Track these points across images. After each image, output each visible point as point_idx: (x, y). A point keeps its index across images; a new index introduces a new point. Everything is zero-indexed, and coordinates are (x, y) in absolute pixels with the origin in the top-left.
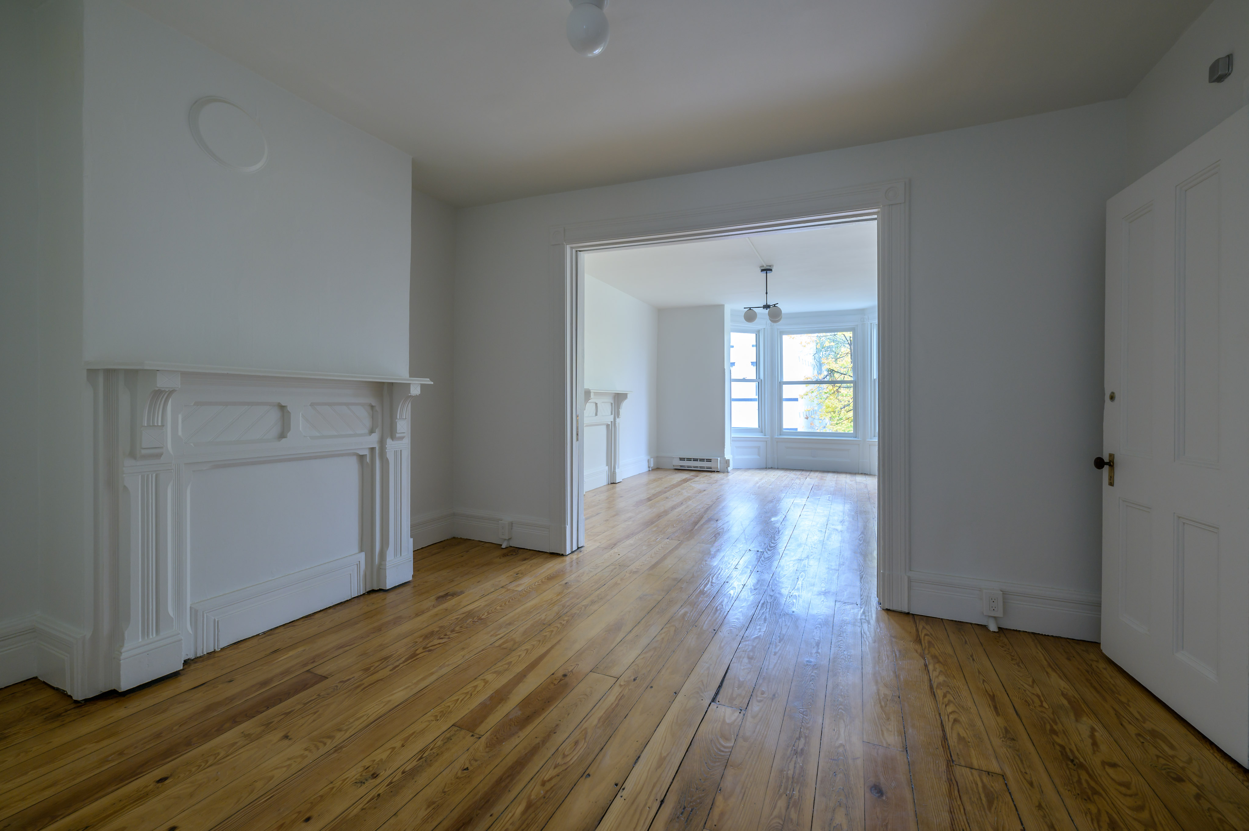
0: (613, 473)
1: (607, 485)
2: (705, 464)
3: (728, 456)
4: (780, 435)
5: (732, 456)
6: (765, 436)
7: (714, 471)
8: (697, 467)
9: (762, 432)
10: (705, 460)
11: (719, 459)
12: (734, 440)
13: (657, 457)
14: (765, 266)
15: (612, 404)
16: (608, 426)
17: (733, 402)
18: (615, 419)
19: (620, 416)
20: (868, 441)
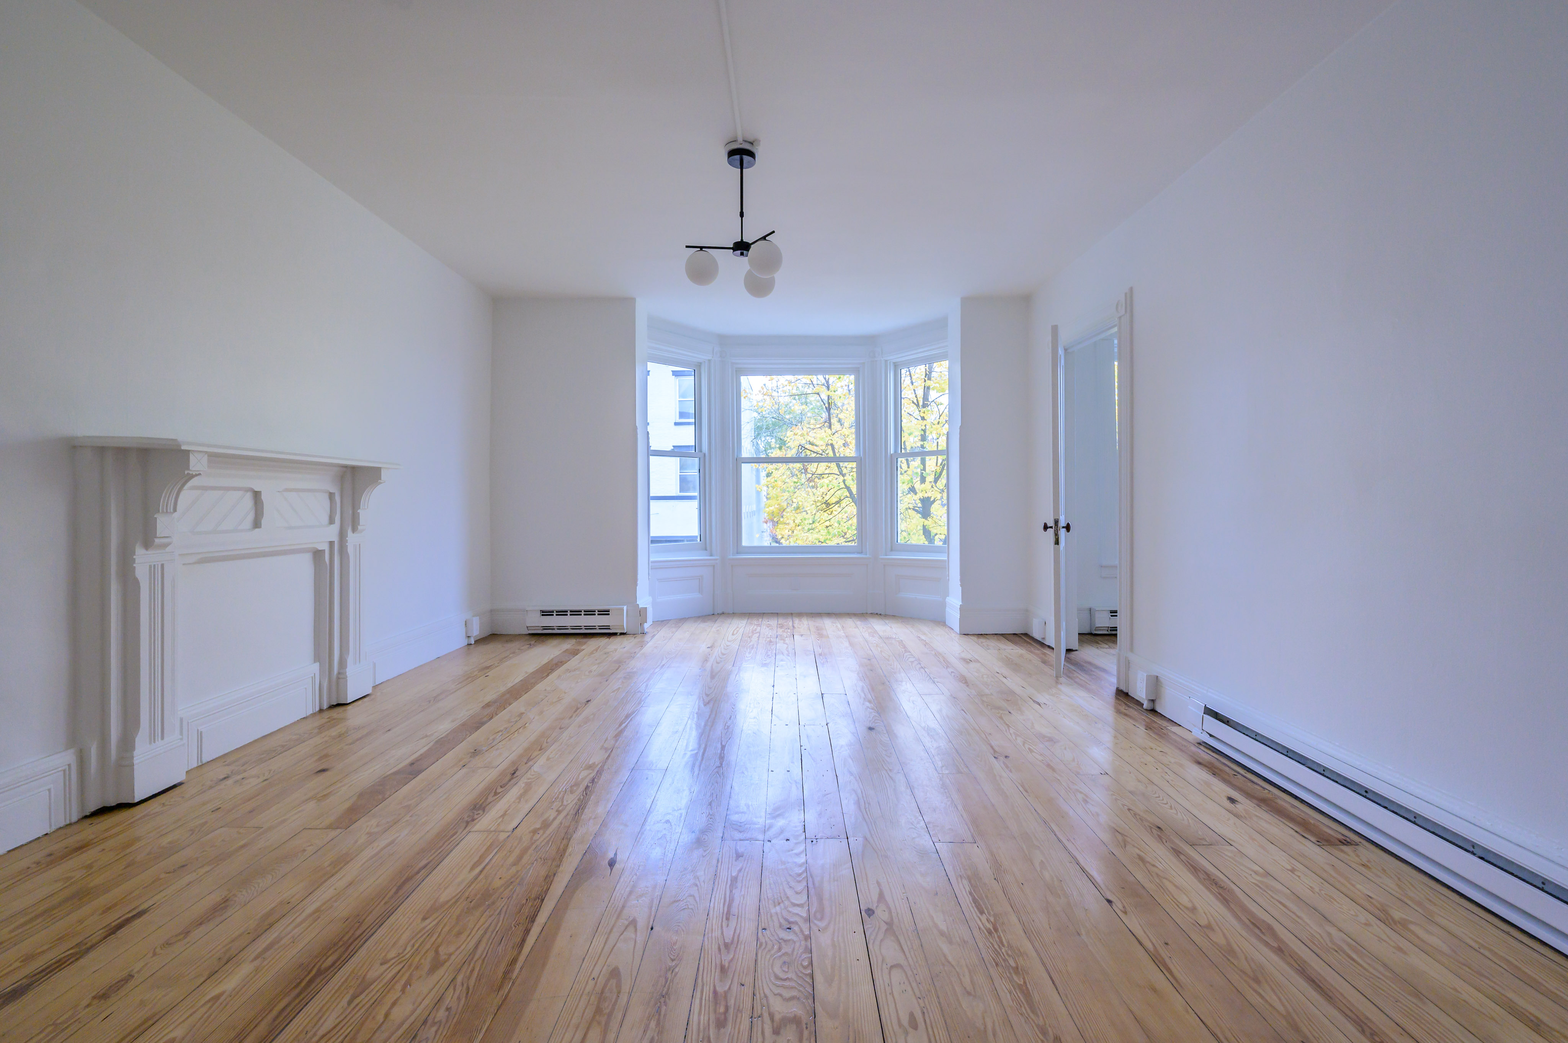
0: (338, 678)
1: (314, 715)
2: (597, 621)
3: (644, 600)
4: (737, 553)
5: (650, 599)
6: (711, 555)
7: (615, 634)
8: (579, 627)
9: (706, 549)
10: (597, 613)
11: (625, 608)
12: (655, 567)
13: (491, 611)
14: (740, 140)
15: (331, 496)
16: (317, 555)
17: (652, 503)
18: (342, 535)
19: (359, 527)
20: (882, 559)
